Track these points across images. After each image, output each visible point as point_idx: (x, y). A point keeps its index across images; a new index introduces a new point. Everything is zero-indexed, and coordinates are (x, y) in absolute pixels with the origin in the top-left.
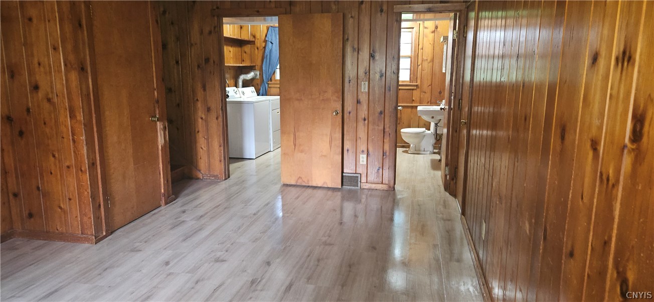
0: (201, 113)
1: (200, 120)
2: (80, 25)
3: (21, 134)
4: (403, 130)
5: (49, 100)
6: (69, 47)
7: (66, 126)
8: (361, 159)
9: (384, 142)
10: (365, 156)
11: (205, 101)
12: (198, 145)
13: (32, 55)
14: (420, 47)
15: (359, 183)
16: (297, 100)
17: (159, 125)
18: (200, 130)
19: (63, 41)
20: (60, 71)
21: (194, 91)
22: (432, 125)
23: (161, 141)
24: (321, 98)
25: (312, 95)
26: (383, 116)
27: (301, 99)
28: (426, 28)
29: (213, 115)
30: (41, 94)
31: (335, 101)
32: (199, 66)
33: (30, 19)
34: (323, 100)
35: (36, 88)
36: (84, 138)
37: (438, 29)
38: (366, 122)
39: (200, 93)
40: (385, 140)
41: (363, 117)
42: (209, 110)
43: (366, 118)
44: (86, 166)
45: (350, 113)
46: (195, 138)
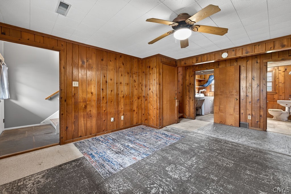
0: (188, 99)
1: (187, 101)
2: (160, 74)
3: (146, 100)
4: (269, 110)
5: (152, 92)
6: (158, 79)
7: (155, 98)
8: (249, 117)
9: (260, 111)
10: (251, 116)
11: (189, 96)
12: (186, 108)
13: (150, 82)
14: (277, 78)
15: (248, 127)
16: (220, 95)
17: (176, 101)
18: (187, 104)
19: (156, 78)
20: (155, 85)
21: (186, 93)
22: (287, 109)
23: (176, 105)
24: (230, 94)
25: (226, 93)
26: (259, 101)
27: (222, 95)
28: (279, 70)
29: (192, 99)
30: (151, 91)
31: (236, 95)
32: (188, 86)
33: (150, 74)
34: (231, 95)
35: (150, 89)
36: (159, 101)
37: (287, 70)
38: (251, 103)
39: (188, 93)
40: (261, 111)
41: (249, 101)
42: (190, 98)
43: (251, 101)
44: (158, 109)
45: (243, 100)
46: (186, 106)
